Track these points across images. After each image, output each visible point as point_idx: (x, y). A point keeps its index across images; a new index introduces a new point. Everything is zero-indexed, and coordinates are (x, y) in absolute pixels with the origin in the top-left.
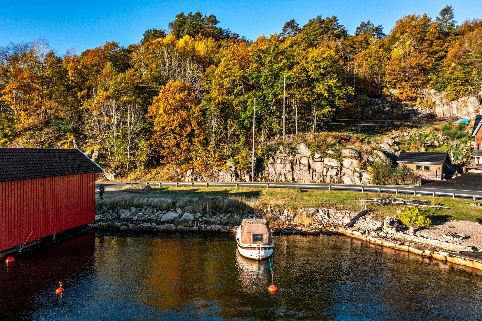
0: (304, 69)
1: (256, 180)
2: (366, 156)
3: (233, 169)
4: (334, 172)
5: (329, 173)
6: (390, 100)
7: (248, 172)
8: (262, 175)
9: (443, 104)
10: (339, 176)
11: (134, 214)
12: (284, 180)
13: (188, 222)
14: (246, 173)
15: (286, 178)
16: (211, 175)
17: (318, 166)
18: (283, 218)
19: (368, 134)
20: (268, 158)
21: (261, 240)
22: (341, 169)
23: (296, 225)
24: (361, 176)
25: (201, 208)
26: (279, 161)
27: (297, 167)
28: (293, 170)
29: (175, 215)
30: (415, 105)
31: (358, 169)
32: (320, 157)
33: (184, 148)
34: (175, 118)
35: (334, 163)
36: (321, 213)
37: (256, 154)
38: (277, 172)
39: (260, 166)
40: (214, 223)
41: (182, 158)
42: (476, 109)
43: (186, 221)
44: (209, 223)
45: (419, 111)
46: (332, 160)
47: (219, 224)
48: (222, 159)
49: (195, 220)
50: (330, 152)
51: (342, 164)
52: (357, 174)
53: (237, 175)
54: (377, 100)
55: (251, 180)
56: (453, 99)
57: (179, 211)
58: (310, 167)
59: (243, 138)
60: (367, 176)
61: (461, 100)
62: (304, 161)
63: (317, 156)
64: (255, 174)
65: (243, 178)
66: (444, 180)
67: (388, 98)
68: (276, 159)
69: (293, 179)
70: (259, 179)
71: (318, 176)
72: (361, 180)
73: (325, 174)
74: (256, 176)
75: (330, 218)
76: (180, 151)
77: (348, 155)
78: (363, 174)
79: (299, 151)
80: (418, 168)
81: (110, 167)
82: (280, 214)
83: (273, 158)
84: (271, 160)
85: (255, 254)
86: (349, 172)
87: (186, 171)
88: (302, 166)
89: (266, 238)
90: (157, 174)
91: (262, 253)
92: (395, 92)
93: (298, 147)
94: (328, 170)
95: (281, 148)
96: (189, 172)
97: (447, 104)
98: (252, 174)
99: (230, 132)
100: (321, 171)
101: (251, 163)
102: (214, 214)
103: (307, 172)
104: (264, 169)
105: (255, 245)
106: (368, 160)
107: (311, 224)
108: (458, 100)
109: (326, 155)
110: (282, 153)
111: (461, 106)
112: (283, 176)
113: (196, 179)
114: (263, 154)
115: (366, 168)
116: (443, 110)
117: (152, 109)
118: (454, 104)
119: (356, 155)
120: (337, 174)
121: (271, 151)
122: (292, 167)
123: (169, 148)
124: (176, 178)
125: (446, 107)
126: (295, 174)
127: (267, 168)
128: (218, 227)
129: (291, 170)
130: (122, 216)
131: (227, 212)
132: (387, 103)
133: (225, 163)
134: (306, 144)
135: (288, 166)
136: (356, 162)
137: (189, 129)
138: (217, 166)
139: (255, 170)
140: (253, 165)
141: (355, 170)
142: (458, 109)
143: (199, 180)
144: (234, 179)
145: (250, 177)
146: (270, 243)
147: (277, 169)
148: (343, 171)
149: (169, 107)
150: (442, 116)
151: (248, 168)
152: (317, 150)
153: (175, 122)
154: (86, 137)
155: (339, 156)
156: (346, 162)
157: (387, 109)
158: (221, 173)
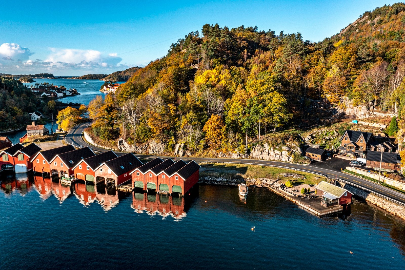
0: (269, 109)
1: (247, 157)
2: (292, 149)
3: (238, 153)
4: (278, 156)
5: (276, 156)
6: (325, 101)
7: (244, 154)
8: (250, 155)
9: (350, 108)
10: (280, 158)
11: (208, 178)
12: (258, 158)
13: (225, 182)
14: (243, 154)
15: (259, 157)
16: (229, 155)
17: (272, 153)
18: (253, 181)
19: (303, 130)
20: (252, 149)
21: (245, 191)
22: (281, 155)
23: (256, 184)
24: (289, 158)
25: (228, 177)
26: (257, 150)
27: (264, 153)
28: (262, 154)
29: (221, 179)
30: (336, 106)
31: (288, 156)
32: (273, 150)
33: (218, 144)
34: (215, 133)
35: (278, 152)
36: (264, 180)
37: (247, 147)
38: (256, 155)
39: (249, 152)
40: (232, 183)
41: (218, 147)
42: (365, 113)
43: (224, 181)
44: (231, 183)
45: (337, 111)
46: (278, 151)
47: (234, 183)
48: (233, 148)
49: (227, 181)
50: (277, 148)
51: (281, 153)
52: (288, 158)
53: (240, 155)
54: (317, 101)
55: (245, 157)
56: (355, 106)
57: (222, 178)
58: (269, 153)
59: (242, 141)
60: (292, 158)
61: (359, 107)
62: (267, 151)
63: (272, 149)
64: (247, 155)
65: (242, 156)
66: (322, 161)
67: (324, 100)
68: (255, 149)
69: (262, 158)
70: (248, 157)
71: (272, 157)
72: (289, 160)
73: (275, 157)
74: (247, 156)
75: (267, 181)
76: (217, 145)
77: (285, 149)
78: (290, 157)
79: (265, 147)
80: (313, 155)
81: (189, 150)
82: (252, 180)
83: (254, 149)
84: (253, 150)
85: (243, 195)
86: (284, 156)
87: (219, 153)
88: (266, 153)
89: (246, 191)
90: (208, 153)
91: (245, 194)
92: (328, 96)
93: (264, 145)
94: (276, 155)
95: (258, 145)
96: (221, 153)
97: (352, 108)
98: (246, 155)
99: (237, 138)
100: (273, 155)
101: (245, 151)
102: (232, 179)
103: (268, 155)
104: (251, 153)
105: (243, 193)
106: (293, 151)
107: (260, 184)
108: (358, 107)
109: (275, 149)
110: (258, 147)
111: (358, 110)
112: (258, 156)
113: (223, 156)
114: (250, 147)
115: (291, 155)
116: (350, 111)
117: (205, 127)
118: (355, 109)
119: (288, 150)
120: (279, 157)
121: (253, 146)
122: (262, 153)
123: (212, 143)
124: (215, 156)
125: (351, 110)
126: (263, 156)
127: (252, 152)
128: (234, 184)
129: (261, 154)
130: (205, 179)
131: (236, 179)
132: (322, 103)
133: (235, 150)
134: (268, 144)
135: (260, 153)
136: (287, 152)
137: (221, 137)
138: (232, 151)
139: (247, 153)
140: (246, 152)
141: (287, 156)
142: (357, 111)
143: (224, 156)
144: (238, 156)
145: (245, 156)
146: (247, 192)
147: (256, 153)
148: (282, 156)
149: (212, 128)
150: (349, 114)
151: (244, 153)
152: (272, 147)
153: (215, 134)
154: (178, 137)
155: (281, 149)
156: (284, 152)
157: (321, 108)
158: (233, 154)
